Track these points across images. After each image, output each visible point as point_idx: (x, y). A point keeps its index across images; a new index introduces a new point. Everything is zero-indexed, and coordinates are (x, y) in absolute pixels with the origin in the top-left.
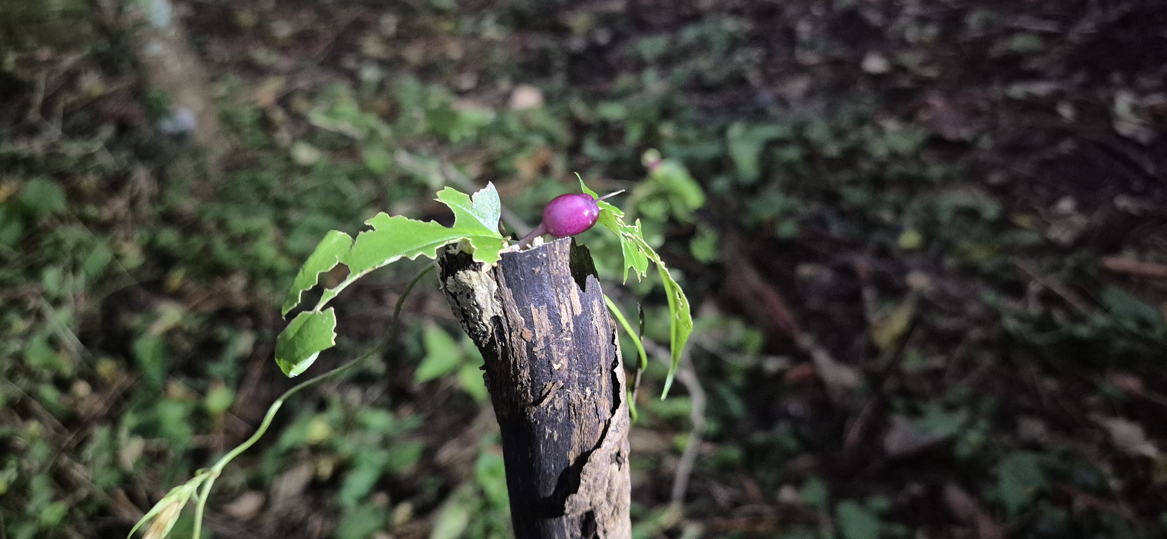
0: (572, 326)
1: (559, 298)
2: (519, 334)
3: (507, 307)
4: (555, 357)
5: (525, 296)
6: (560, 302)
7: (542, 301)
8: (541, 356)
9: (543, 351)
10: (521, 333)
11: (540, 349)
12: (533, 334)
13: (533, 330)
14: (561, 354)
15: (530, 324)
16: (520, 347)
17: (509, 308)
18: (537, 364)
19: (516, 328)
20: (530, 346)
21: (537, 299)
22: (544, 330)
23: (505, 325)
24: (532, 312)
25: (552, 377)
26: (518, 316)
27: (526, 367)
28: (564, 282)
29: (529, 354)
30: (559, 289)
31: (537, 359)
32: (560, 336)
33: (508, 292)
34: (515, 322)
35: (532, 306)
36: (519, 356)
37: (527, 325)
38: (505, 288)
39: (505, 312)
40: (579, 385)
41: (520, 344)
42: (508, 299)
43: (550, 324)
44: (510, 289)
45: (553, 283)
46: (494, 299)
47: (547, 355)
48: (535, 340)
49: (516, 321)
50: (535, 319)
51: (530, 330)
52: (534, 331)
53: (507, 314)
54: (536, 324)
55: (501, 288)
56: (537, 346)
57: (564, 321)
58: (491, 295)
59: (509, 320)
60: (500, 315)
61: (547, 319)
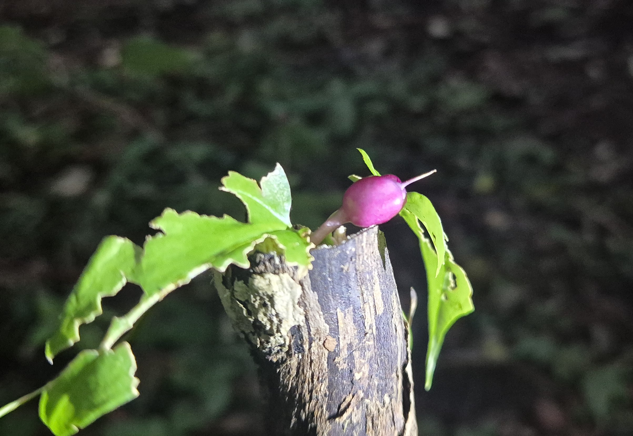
0: (374, 328)
1: (363, 297)
2: (321, 343)
3: (310, 314)
4: (357, 365)
5: (332, 299)
6: (364, 301)
7: (348, 302)
8: (343, 366)
9: (345, 361)
10: (324, 342)
11: (343, 359)
12: (337, 342)
13: (337, 337)
14: (363, 361)
15: (335, 332)
16: (320, 358)
17: (312, 315)
18: (337, 376)
19: (319, 336)
20: (332, 357)
21: (343, 301)
22: (348, 336)
23: (305, 335)
24: (338, 318)
25: (352, 388)
26: (322, 323)
27: (324, 380)
28: (368, 278)
29: (330, 365)
30: (364, 287)
31: (338, 370)
32: (363, 340)
33: (313, 297)
34: (317, 330)
35: (338, 310)
36: (318, 368)
37: (331, 333)
38: (310, 292)
39: (307, 319)
40: (378, 392)
41: (321, 355)
42: (312, 304)
43: (354, 329)
44: (315, 293)
45: (359, 280)
46: (297, 306)
47: (350, 364)
48: (338, 349)
49: (319, 329)
50: (341, 325)
51: (334, 337)
52: (339, 338)
53: (310, 322)
54: (340, 330)
55: (305, 292)
56: (340, 356)
57: (368, 322)
58: (293, 301)
59: (311, 328)
60: (302, 324)
61: (352, 323)
